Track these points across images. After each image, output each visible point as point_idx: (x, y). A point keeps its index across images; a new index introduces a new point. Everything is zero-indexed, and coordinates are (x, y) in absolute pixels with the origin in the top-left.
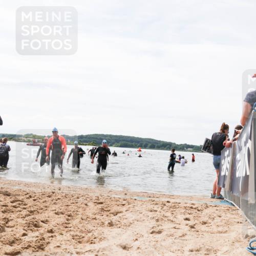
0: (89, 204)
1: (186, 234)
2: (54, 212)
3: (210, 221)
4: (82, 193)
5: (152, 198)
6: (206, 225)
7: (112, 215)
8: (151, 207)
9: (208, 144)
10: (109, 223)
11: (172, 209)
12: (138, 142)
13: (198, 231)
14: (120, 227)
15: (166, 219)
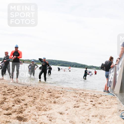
0: (44, 93)
1: (91, 108)
2: (28, 96)
3: (102, 103)
4: (41, 87)
5: (75, 91)
6: (101, 104)
7: (55, 98)
8: (74, 95)
9: (103, 66)
10: (54, 102)
11: (84, 96)
12: (69, 64)
13: (96, 107)
14: (59, 104)
15: (81, 101)
